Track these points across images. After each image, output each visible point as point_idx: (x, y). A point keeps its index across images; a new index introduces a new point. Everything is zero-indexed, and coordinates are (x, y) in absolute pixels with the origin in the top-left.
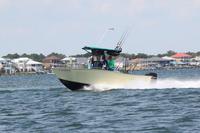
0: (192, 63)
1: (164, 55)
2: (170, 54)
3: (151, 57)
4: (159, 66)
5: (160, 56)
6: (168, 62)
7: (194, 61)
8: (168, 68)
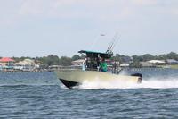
7: (18, 65)
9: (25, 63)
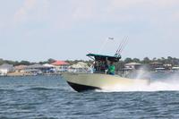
0: (70, 71)
1: (45, 63)
2: (50, 61)
3: (33, 64)
4: (40, 72)
5: (41, 63)
6: (49, 69)
7: (72, 68)
8: (49, 74)
9: (78, 66)
